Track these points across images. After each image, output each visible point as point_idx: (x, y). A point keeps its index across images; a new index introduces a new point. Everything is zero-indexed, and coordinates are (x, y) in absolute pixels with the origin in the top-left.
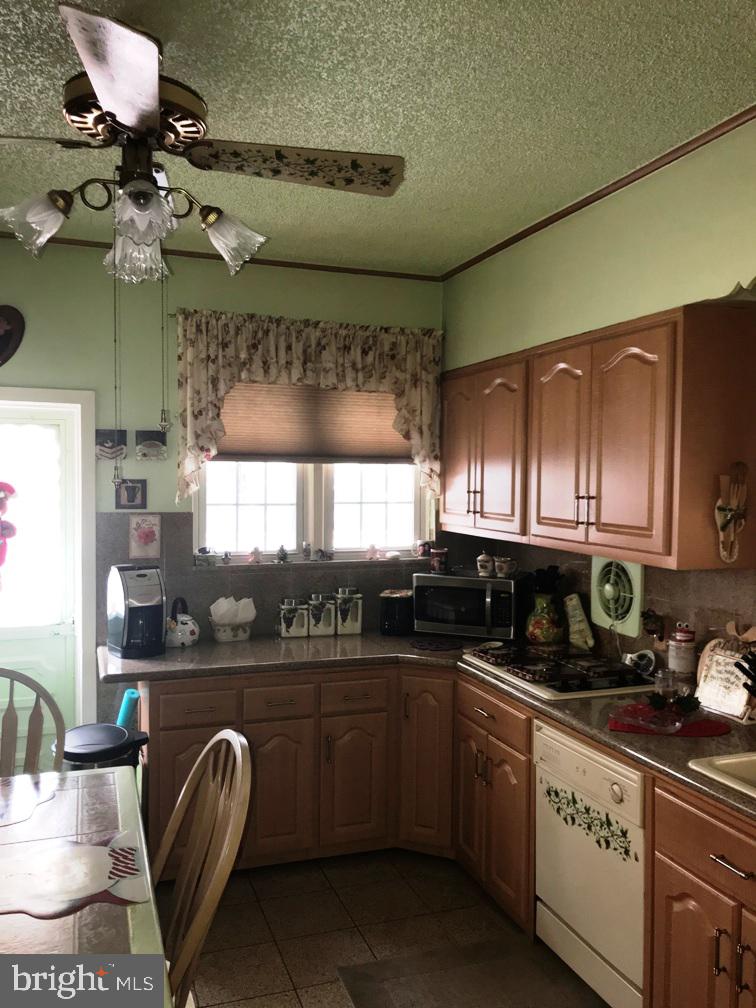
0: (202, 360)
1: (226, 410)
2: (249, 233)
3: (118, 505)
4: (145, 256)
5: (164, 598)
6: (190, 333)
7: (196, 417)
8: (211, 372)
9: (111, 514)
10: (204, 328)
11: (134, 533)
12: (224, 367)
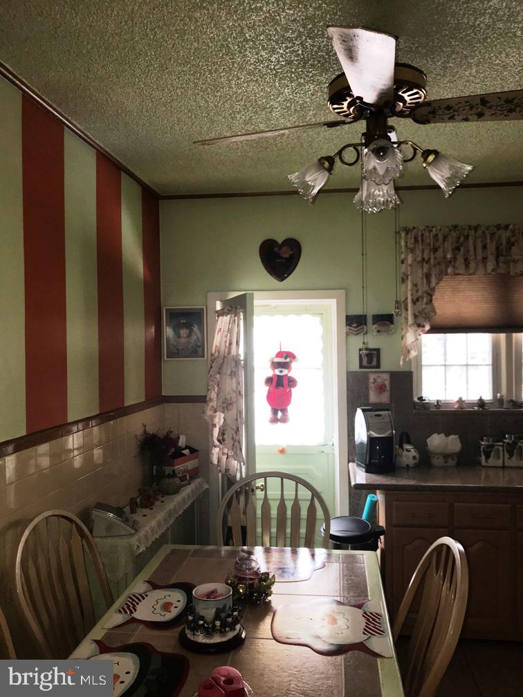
0: (419, 262)
1: (436, 296)
2: (459, 165)
3: (361, 366)
4: (384, 193)
5: (394, 432)
6: (411, 244)
7: (414, 303)
8: (425, 270)
9: (356, 372)
10: (420, 239)
11: (371, 385)
12: (435, 266)
